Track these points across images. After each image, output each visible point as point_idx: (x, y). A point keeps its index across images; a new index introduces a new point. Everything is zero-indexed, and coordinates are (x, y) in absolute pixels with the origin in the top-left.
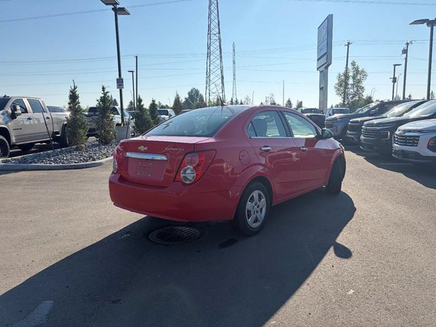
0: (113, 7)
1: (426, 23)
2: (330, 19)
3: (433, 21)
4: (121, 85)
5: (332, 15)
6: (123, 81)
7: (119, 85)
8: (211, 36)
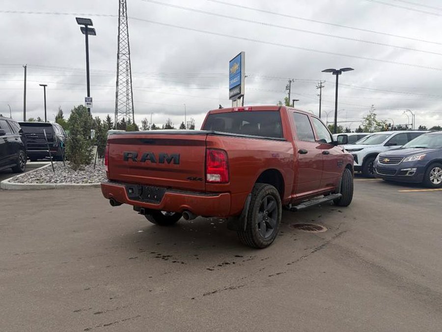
0: (84, 26)
1: (332, 73)
2: (242, 55)
3: (338, 71)
4: (90, 104)
5: (244, 53)
6: (92, 100)
7: (87, 104)
8: (120, 55)
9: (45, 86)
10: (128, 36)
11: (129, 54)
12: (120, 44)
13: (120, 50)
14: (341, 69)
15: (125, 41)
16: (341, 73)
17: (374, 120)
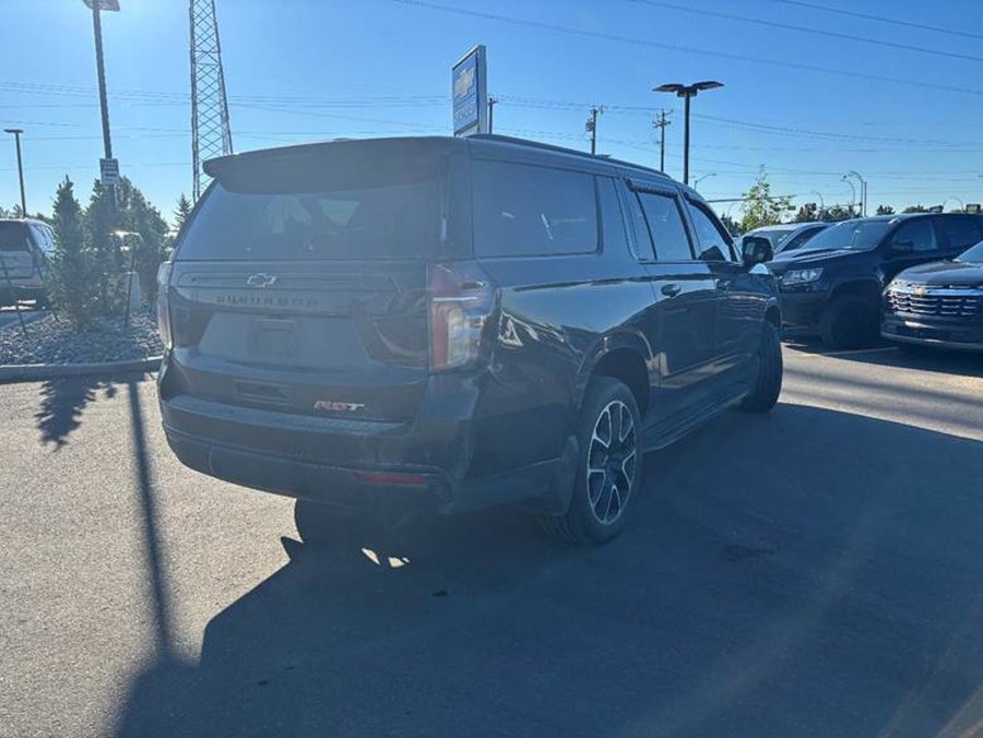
1: (676, 92)
2: (480, 53)
3: (688, 88)
4: (114, 175)
5: (485, 47)
6: (117, 166)
7: (107, 175)
8: (197, 54)
9: (17, 132)
10: (214, 8)
11: (219, 52)
12: (197, 29)
13: (197, 43)
14: (694, 85)
15: (207, 19)
16: (696, 94)
17: (766, 197)
